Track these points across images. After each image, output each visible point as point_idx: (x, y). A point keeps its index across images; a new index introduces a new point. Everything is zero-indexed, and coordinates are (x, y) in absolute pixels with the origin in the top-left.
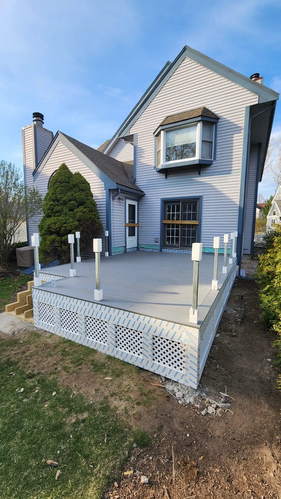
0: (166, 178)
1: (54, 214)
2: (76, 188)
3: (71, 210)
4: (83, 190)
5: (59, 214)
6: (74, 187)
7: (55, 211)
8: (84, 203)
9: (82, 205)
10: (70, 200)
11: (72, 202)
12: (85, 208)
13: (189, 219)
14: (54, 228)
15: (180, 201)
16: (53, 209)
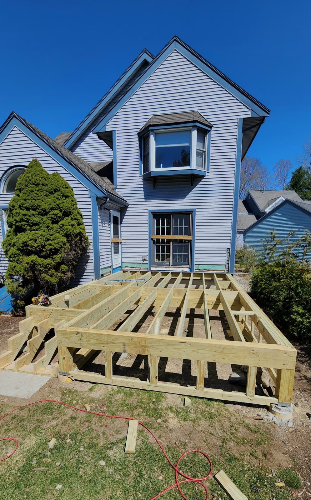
0: (154, 187)
1: (30, 227)
2: (57, 193)
3: (55, 222)
4: (66, 197)
5: (37, 227)
6: (55, 192)
7: (32, 223)
8: (71, 213)
9: (68, 216)
10: (52, 209)
11: (55, 212)
12: (72, 219)
13: (181, 234)
14: (34, 247)
15: (170, 215)
16: (29, 220)
